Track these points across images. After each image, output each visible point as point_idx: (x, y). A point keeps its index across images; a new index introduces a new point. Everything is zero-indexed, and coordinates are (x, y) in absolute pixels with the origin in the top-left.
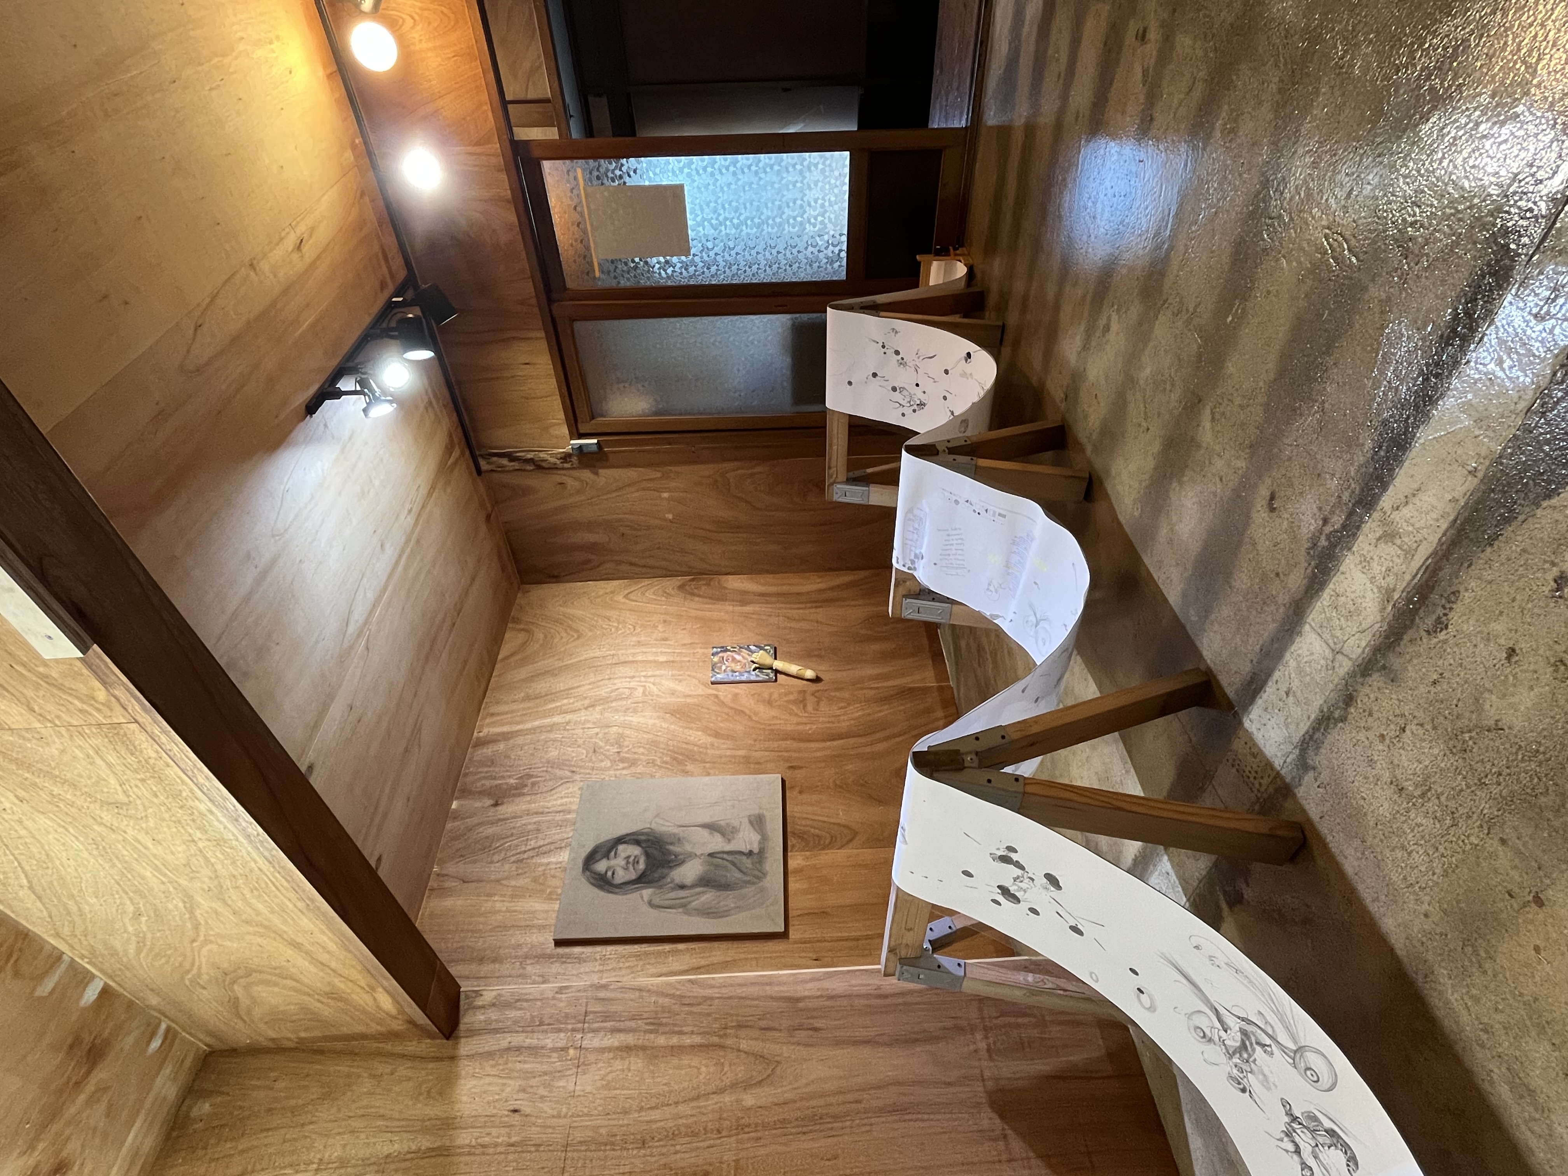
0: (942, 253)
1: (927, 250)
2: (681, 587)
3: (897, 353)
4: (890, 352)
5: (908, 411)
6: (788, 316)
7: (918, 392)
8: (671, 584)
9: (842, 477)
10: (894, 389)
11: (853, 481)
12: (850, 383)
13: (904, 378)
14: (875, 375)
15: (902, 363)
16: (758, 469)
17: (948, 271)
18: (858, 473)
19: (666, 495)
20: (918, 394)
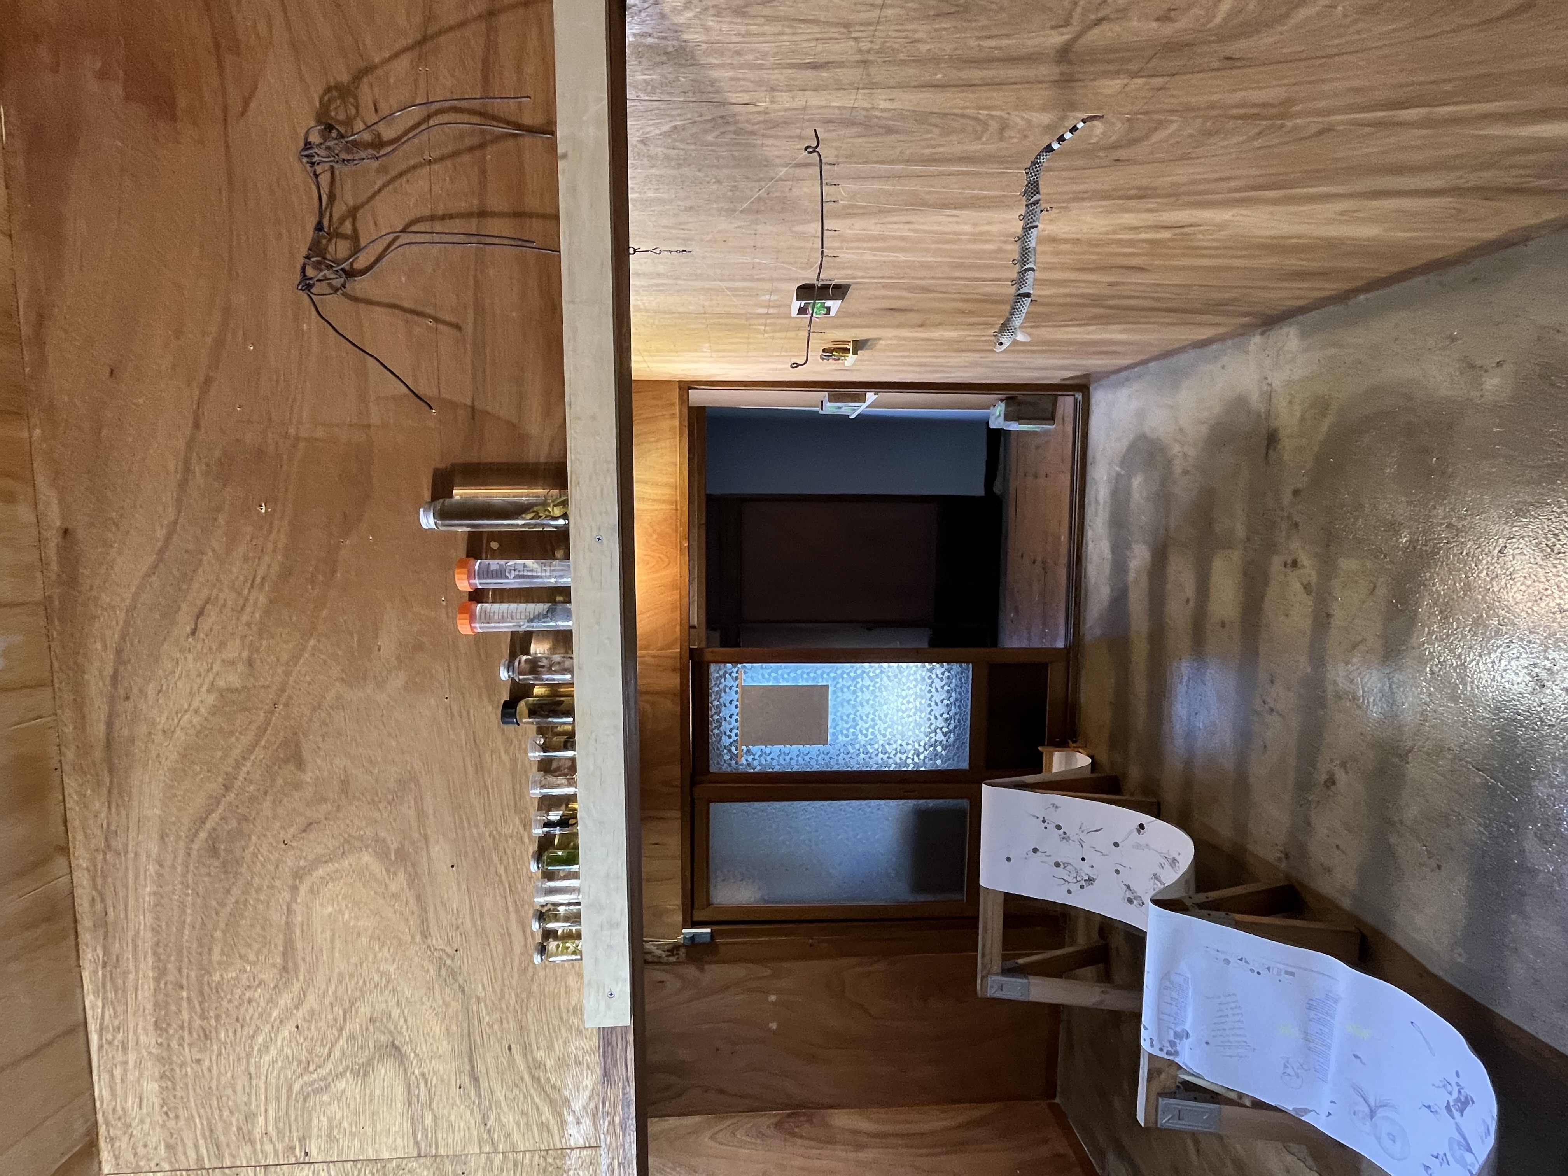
0: (1062, 744)
1: (1043, 745)
2: (778, 1125)
3: (1059, 827)
4: (1051, 827)
5: (1075, 888)
6: (911, 803)
7: (1085, 866)
8: (765, 1121)
9: (997, 967)
10: (1057, 865)
11: (1007, 972)
12: (1009, 859)
13: (1067, 853)
14: (1035, 850)
15: (1065, 837)
16: (876, 967)
17: (1068, 761)
18: (1010, 964)
19: (773, 998)
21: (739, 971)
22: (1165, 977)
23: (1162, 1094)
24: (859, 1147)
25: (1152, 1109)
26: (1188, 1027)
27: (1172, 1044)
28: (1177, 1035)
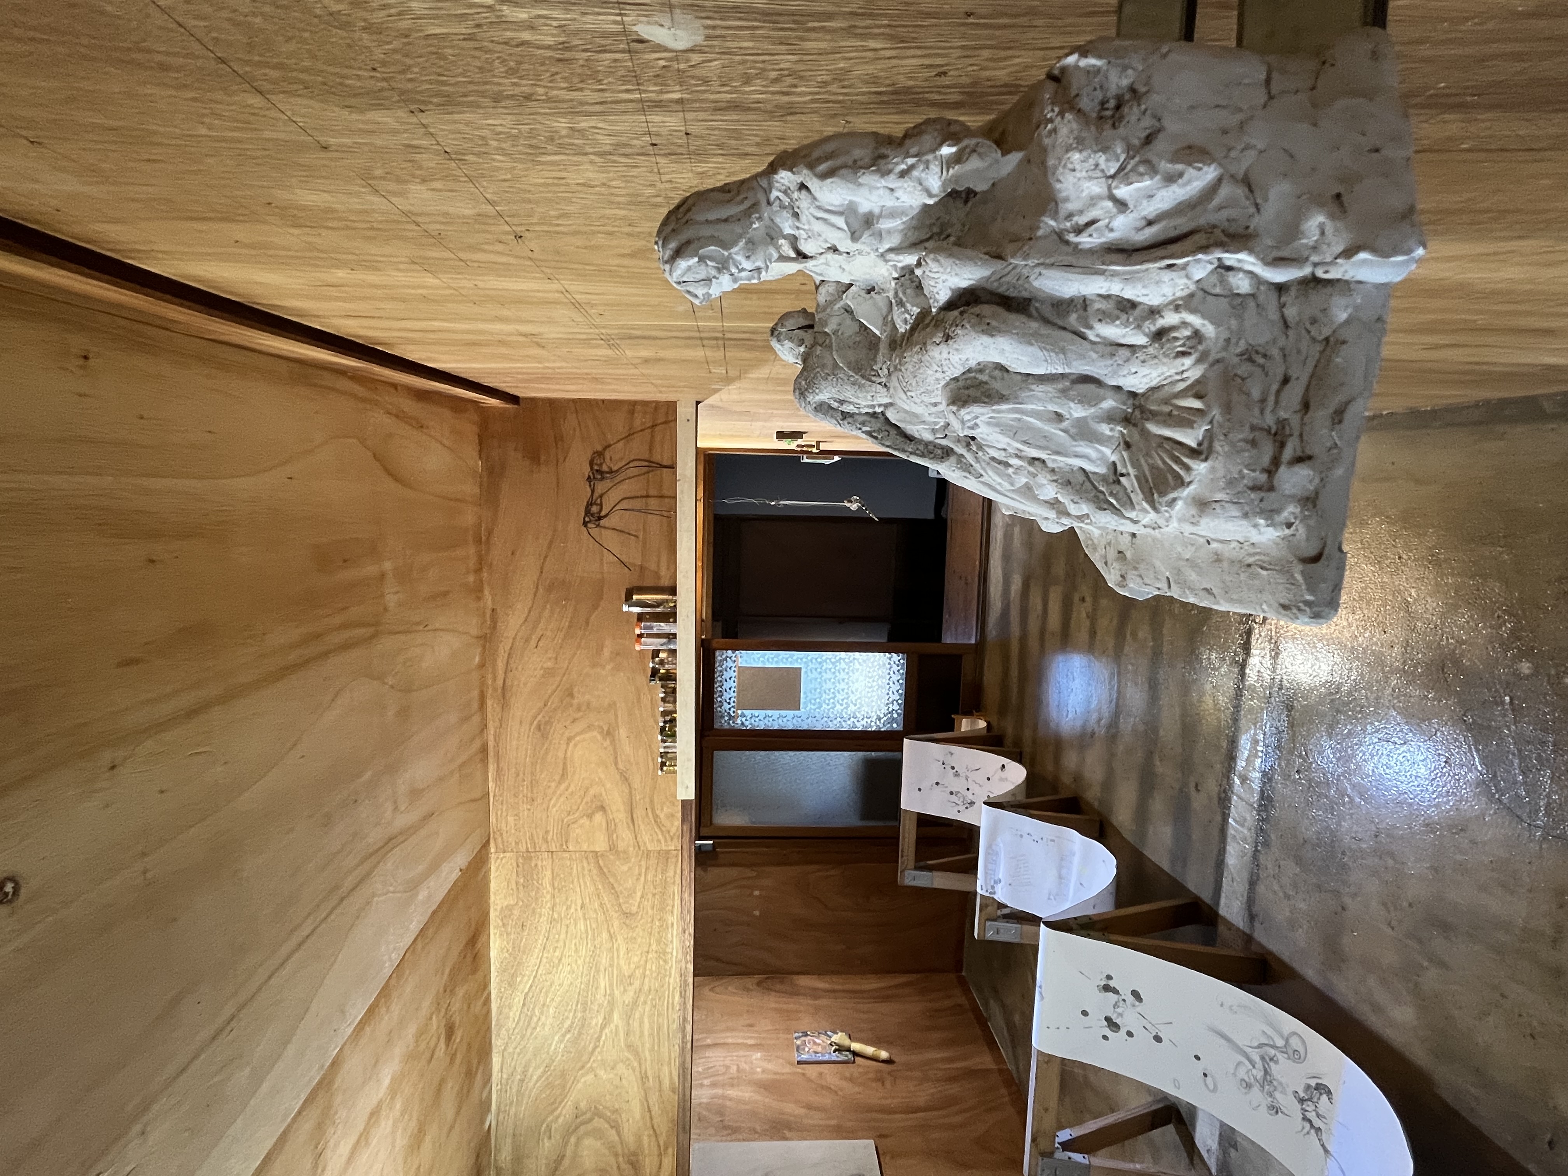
0: (968, 713)
1: (957, 713)
2: (759, 984)
3: (953, 768)
4: (948, 767)
5: (962, 808)
6: (861, 754)
7: (969, 793)
8: (750, 982)
9: (912, 864)
10: (952, 793)
11: (917, 868)
12: (920, 790)
13: (957, 785)
14: (937, 784)
15: (957, 775)
16: (832, 872)
17: (973, 723)
18: (922, 864)
19: (757, 893)
20: (970, 796)
21: (734, 872)
22: (989, 847)
23: (989, 920)
24: (816, 998)
25: (983, 929)
26: (1000, 876)
27: (993, 887)
28: (995, 882)
